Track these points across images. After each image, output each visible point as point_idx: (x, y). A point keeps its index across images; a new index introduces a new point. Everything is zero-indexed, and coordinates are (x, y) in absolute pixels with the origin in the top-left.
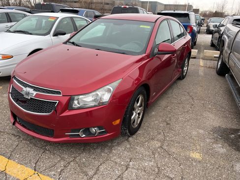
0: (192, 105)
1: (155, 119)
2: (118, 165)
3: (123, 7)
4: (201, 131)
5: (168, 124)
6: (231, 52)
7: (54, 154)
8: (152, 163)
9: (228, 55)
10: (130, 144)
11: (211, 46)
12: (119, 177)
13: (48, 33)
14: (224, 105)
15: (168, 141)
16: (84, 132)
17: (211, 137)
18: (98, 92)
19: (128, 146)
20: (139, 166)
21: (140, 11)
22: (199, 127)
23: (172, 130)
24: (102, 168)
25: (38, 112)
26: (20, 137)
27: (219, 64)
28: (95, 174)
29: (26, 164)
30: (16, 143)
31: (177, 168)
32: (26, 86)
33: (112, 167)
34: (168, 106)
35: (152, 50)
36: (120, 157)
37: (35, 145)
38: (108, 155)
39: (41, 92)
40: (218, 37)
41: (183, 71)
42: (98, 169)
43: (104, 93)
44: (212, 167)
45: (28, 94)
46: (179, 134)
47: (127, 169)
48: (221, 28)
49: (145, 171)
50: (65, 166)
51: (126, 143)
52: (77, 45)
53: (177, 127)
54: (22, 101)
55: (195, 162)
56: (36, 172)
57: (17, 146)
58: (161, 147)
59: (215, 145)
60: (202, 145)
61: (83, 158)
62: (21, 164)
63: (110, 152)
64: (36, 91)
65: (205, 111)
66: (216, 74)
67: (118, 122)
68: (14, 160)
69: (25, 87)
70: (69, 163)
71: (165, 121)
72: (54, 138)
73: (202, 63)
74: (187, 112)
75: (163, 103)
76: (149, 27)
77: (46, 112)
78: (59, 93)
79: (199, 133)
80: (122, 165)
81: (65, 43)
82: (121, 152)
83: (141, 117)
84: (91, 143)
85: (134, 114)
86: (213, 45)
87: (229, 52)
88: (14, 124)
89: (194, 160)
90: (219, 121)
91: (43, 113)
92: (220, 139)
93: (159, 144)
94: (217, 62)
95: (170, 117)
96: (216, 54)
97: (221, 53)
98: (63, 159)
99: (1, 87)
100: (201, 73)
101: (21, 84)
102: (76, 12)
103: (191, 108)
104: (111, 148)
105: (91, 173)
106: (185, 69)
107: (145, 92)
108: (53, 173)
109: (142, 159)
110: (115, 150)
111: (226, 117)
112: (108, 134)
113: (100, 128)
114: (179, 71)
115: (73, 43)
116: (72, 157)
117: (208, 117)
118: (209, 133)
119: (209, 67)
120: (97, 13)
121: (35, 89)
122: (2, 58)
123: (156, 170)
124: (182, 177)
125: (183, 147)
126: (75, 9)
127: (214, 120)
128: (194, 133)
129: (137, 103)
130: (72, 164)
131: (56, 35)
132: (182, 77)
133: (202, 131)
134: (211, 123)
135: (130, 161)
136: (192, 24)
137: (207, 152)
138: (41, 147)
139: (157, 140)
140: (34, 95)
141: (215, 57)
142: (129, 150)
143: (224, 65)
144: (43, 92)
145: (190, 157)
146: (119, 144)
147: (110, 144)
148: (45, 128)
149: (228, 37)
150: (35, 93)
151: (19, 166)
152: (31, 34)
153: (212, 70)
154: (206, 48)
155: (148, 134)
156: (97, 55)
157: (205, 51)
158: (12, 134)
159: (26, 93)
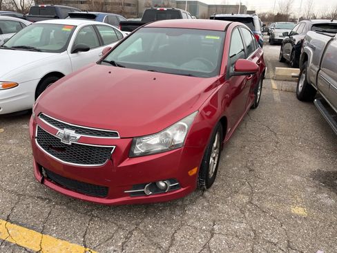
0: (277, 143)
2: (198, 231)
3: (158, 9)
4: (297, 178)
5: (251, 170)
6: (320, 69)
7: (106, 222)
8: (243, 225)
9: (315, 73)
10: (208, 201)
11: (281, 61)
12: (204, 247)
13: (64, 49)
14: (317, 141)
15: (258, 193)
16: (150, 188)
17: (312, 185)
18: (168, 131)
19: (206, 204)
20: (228, 231)
22: (293, 172)
23: (259, 178)
24: (178, 237)
25: (85, 163)
27: (300, 85)
28: (171, 245)
29: (69, 239)
30: (47, 210)
31: (279, 229)
32: (62, 126)
33: (192, 234)
34: (244, 147)
36: (199, 220)
37: (75, 210)
38: (182, 217)
39: (87, 134)
40: (291, 49)
41: (256, 97)
42: (173, 239)
43: (175, 132)
44: (322, 224)
45: (67, 137)
46: (269, 183)
47: (212, 236)
48: (294, 37)
49: (237, 236)
50: (126, 238)
51: (201, 200)
52: (119, 66)
53: (265, 173)
54: (58, 149)
55: (300, 219)
56: (88, 249)
57: (50, 213)
58: (250, 202)
59: (319, 196)
60: (303, 196)
61: (149, 224)
62: (62, 240)
63: (184, 214)
64: (80, 133)
65: (296, 150)
66: (296, 99)
67: (195, 171)
68: (50, 235)
69: (61, 128)
70: (131, 233)
71: (246, 167)
72: (108, 198)
73: (274, 84)
74: (273, 152)
75: (237, 142)
76: (218, 38)
77: (96, 163)
78: (116, 135)
79: (294, 180)
80: (204, 230)
81: (99, 63)
82: (198, 213)
85: (211, 159)
86: (283, 61)
87: (317, 69)
88: (42, 182)
89: (297, 216)
90: (316, 163)
91: (92, 163)
92: (324, 186)
93: (246, 199)
95: (252, 161)
96: (295, 72)
97: (303, 71)
98: (120, 227)
99: (2, 130)
100: (277, 96)
101: (53, 124)
102: (93, 17)
103: (276, 147)
104: (183, 208)
105: (165, 244)
106: (259, 93)
107: (222, 129)
108: (112, 248)
109: (229, 221)
110: (189, 210)
111: (325, 157)
112: (182, 189)
113: (172, 181)
114: (252, 97)
115: (113, 63)
116: (133, 224)
117: (301, 158)
118: (308, 180)
119: (286, 91)
121: (78, 130)
122: (3, 87)
123: (252, 234)
124: (288, 241)
125: (279, 201)
126: (90, 13)
127: (310, 161)
128: (289, 181)
129: (214, 142)
130: (135, 233)
131: (75, 51)
132: (254, 107)
133: (299, 177)
134: (308, 167)
135: (214, 225)
136: (258, 32)
137: (312, 204)
138: (86, 214)
139: (243, 193)
140: (77, 139)
141: (293, 77)
142: (209, 209)
143: (307, 86)
144: (91, 134)
145: (292, 214)
146: (192, 202)
147: (180, 203)
148: (95, 186)
149: (314, 49)
150: (78, 136)
151: (60, 242)
152: (39, 51)
153: (289, 93)
154: (274, 65)
155: (229, 186)
156: (155, 79)
157: (277, 68)
158: (38, 197)
159: (65, 137)
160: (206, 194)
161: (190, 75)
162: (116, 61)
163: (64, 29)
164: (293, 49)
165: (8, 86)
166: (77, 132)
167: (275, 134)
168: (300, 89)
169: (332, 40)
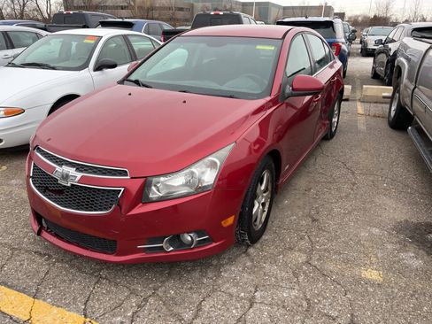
0: (354, 184)
1: (289, 213)
2: (234, 298)
3: (212, 13)
4: (376, 231)
5: (314, 220)
6: (415, 87)
7: (116, 285)
8: (295, 293)
9: (410, 92)
10: (252, 260)
11: (373, 77)
12: (239, 320)
13: (85, 66)
14: (409, 182)
15: (320, 250)
16: (171, 243)
17: (394, 240)
18: (196, 169)
19: (249, 264)
20: (273, 299)
21: (244, 19)
22: (371, 224)
23: (324, 231)
24: (206, 306)
25: (87, 209)
26: (50, 256)
27: (393, 108)
28: (196, 316)
29: (67, 305)
30: (45, 268)
31: (341, 298)
32: (61, 162)
33: (224, 304)
34: (310, 189)
35: (282, 88)
36: (237, 285)
37: (80, 270)
38: (215, 281)
39: (90, 173)
40: (386, 62)
41: (331, 124)
42: (199, 309)
43: (203, 169)
44: (402, 293)
45: (66, 177)
46: (337, 237)
47: (251, 306)
48: (390, 45)
49: (284, 307)
50: (139, 306)
51: (244, 258)
52: (144, 86)
53: (332, 225)
54: (55, 192)
55: (372, 285)
56: (88, 320)
57: (47, 273)
58: (308, 263)
59: (402, 255)
60: (379, 255)
61: (171, 289)
62: (58, 306)
63: (218, 276)
64: (82, 171)
65: (378, 194)
66: (388, 127)
67: (230, 220)
68: (44, 300)
69: (59, 165)
70: (146, 300)
71: (309, 215)
72: (118, 255)
73: (360, 108)
74: (347, 196)
75: (301, 183)
77: (101, 210)
78: (124, 173)
79: (371, 234)
80: (242, 298)
81: (121, 82)
82: (236, 276)
83: (266, 209)
84: (180, 262)
85: (257, 205)
86: (376, 77)
87: (412, 87)
88: (39, 233)
89: (368, 282)
90: (404, 211)
91: (95, 210)
92: (410, 242)
93: (303, 258)
94: (388, 106)
95: (317, 208)
96: (387, 91)
97: (396, 90)
98: (133, 292)
99: (4, 168)
100: (362, 127)
101: (51, 160)
102: (129, 26)
103: (352, 189)
104: (218, 269)
105: (188, 316)
106: (335, 120)
107: (273, 165)
108: (119, 319)
109: (276, 286)
110: (225, 271)
111: (416, 203)
112: (214, 244)
113: (199, 234)
114: (324, 125)
115: (137, 83)
116: (150, 289)
117: (384, 204)
118: (390, 233)
119: (375, 116)
120: (167, 27)
121: (79, 168)
122: (5, 114)
123: (305, 304)
124: (352, 315)
125: (346, 261)
126: (126, 20)
127: (396, 209)
128: (364, 234)
129: (261, 185)
130: (151, 300)
131: (98, 68)
132: (329, 136)
133: (377, 230)
134: (391, 216)
135: (256, 291)
136: (339, 40)
137: (391, 266)
138: (92, 274)
139: (300, 250)
140: (77, 179)
141: (384, 97)
142: (252, 271)
143: (401, 109)
144: (95, 173)
145: (361, 279)
146: (231, 261)
147: (215, 262)
148: (100, 238)
149: (408, 60)
150: (79, 175)
151: (55, 310)
152: (54, 68)
153: (380, 120)
154: (364, 81)
155: (282, 241)
156: (185, 102)
157: (364, 86)
158: (35, 253)
159: (63, 176)
160: (251, 250)
161: (231, 97)
162: (141, 80)
163: (86, 41)
164: (388, 62)
165: (11, 112)
166: (77, 170)
167: (353, 173)
168: (393, 113)
169: (430, 48)
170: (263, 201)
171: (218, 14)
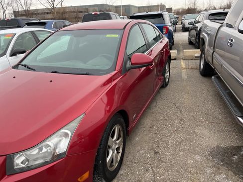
0: (181, 120)
1: (139, 148)
3: (93, 13)
4: (198, 157)
5: (156, 153)
6: (214, 51)
9: (211, 54)
11: (189, 44)
13: (4, 54)
17: (211, 164)
21: (113, 16)
22: (194, 152)
23: (162, 162)
27: (202, 63)
34: (153, 126)
35: (124, 63)
40: (195, 34)
41: (165, 78)
46: (171, 167)
48: (197, 25)
53: (168, 155)
59: (217, 178)
65: (197, 125)
66: (200, 75)
67: (86, 175)
71: (152, 149)
73: (183, 64)
74: (177, 130)
75: (147, 121)
76: (117, 36)
79: (195, 161)
81: (16, 67)
83: (121, 151)
85: (111, 152)
86: (191, 43)
87: (212, 52)
90: (216, 138)
92: (222, 165)
94: (199, 61)
95: (157, 142)
96: (197, 53)
97: (203, 52)
100: (184, 76)
102: (43, 24)
103: (180, 124)
106: (167, 75)
107: (122, 120)
111: (223, 131)
114: (160, 79)
117: (202, 134)
118: (208, 159)
119: (192, 68)
126: (42, 21)
127: (210, 137)
128: (190, 162)
129: (113, 137)
131: (13, 54)
132: (165, 85)
134: (207, 144)
136: (167, 24)
141: (196, 57)
143: (207, 64)
149: (208, 34)
153: (195, 71)
154: (184, 46)
155: (133, 174)
156: (51, 81)
157: (184, 50)
161: (87, 74)
163: (5, 37)
164: (197, 35)
167: (181, 111)
168: (202, 67)
169: (221, 26)
170: (117, 146)
171: (97, 14)
